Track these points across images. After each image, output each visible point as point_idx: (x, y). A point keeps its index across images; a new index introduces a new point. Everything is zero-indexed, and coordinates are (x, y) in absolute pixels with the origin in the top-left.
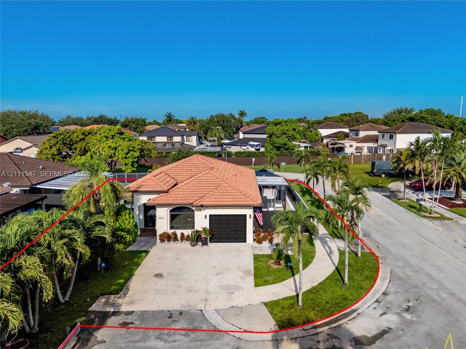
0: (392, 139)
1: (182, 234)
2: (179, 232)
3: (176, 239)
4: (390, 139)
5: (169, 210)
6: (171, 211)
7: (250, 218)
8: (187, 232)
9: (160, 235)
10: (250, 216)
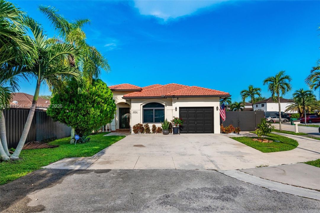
0: (264, 106)
1: (154, 127)
2: (151, 125)
3: (148, 131)
4: (262, 106)
5: (142, 106)
6: (144, 107)
7: (217, 110)
8: (159, 125)
9: (134, 127)
10: (217, 108)
